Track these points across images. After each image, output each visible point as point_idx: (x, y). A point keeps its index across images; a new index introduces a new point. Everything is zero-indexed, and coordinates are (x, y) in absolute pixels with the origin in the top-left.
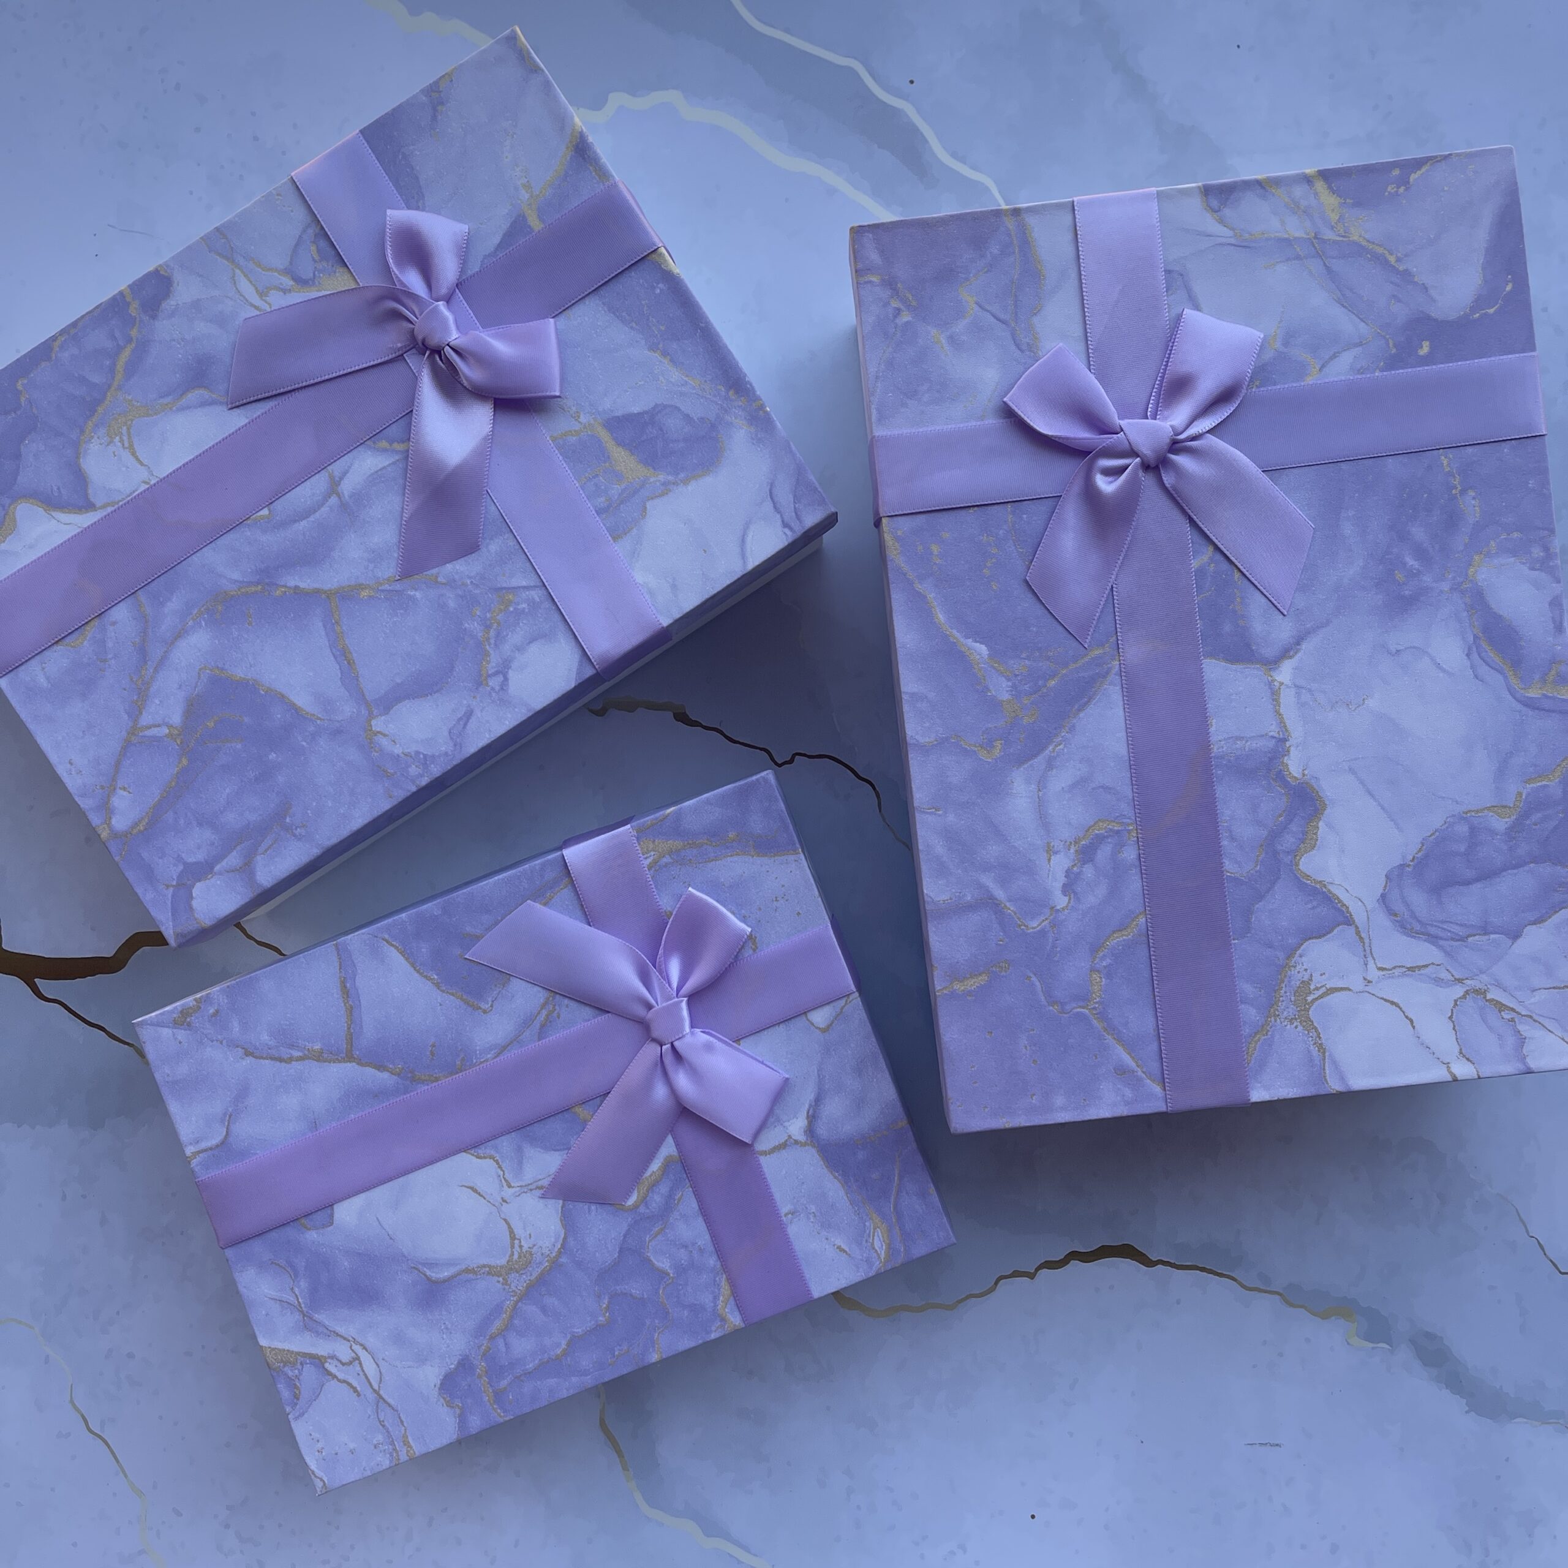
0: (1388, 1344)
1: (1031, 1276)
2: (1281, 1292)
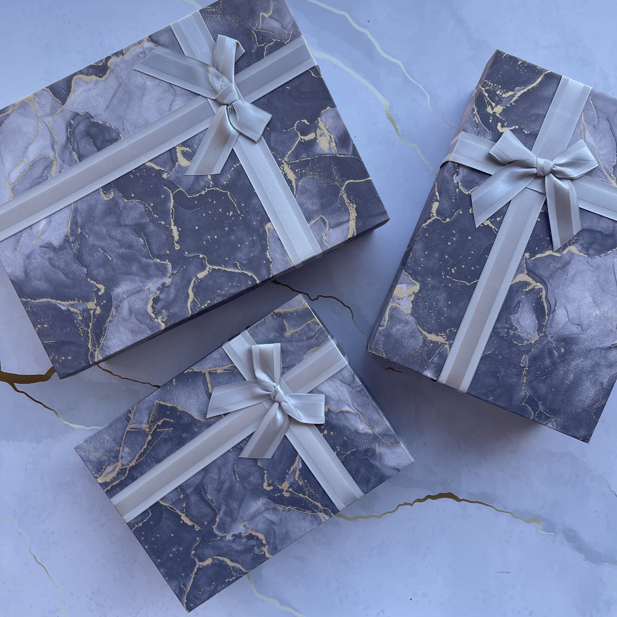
0: (554, 533)
1: (412, 505)
2: (511, 512)
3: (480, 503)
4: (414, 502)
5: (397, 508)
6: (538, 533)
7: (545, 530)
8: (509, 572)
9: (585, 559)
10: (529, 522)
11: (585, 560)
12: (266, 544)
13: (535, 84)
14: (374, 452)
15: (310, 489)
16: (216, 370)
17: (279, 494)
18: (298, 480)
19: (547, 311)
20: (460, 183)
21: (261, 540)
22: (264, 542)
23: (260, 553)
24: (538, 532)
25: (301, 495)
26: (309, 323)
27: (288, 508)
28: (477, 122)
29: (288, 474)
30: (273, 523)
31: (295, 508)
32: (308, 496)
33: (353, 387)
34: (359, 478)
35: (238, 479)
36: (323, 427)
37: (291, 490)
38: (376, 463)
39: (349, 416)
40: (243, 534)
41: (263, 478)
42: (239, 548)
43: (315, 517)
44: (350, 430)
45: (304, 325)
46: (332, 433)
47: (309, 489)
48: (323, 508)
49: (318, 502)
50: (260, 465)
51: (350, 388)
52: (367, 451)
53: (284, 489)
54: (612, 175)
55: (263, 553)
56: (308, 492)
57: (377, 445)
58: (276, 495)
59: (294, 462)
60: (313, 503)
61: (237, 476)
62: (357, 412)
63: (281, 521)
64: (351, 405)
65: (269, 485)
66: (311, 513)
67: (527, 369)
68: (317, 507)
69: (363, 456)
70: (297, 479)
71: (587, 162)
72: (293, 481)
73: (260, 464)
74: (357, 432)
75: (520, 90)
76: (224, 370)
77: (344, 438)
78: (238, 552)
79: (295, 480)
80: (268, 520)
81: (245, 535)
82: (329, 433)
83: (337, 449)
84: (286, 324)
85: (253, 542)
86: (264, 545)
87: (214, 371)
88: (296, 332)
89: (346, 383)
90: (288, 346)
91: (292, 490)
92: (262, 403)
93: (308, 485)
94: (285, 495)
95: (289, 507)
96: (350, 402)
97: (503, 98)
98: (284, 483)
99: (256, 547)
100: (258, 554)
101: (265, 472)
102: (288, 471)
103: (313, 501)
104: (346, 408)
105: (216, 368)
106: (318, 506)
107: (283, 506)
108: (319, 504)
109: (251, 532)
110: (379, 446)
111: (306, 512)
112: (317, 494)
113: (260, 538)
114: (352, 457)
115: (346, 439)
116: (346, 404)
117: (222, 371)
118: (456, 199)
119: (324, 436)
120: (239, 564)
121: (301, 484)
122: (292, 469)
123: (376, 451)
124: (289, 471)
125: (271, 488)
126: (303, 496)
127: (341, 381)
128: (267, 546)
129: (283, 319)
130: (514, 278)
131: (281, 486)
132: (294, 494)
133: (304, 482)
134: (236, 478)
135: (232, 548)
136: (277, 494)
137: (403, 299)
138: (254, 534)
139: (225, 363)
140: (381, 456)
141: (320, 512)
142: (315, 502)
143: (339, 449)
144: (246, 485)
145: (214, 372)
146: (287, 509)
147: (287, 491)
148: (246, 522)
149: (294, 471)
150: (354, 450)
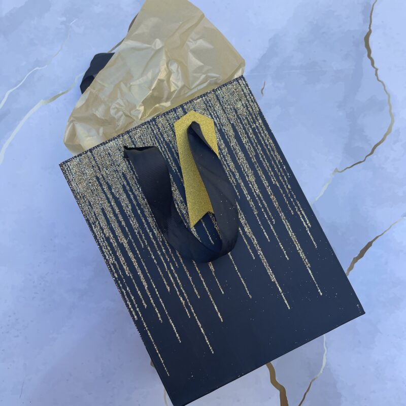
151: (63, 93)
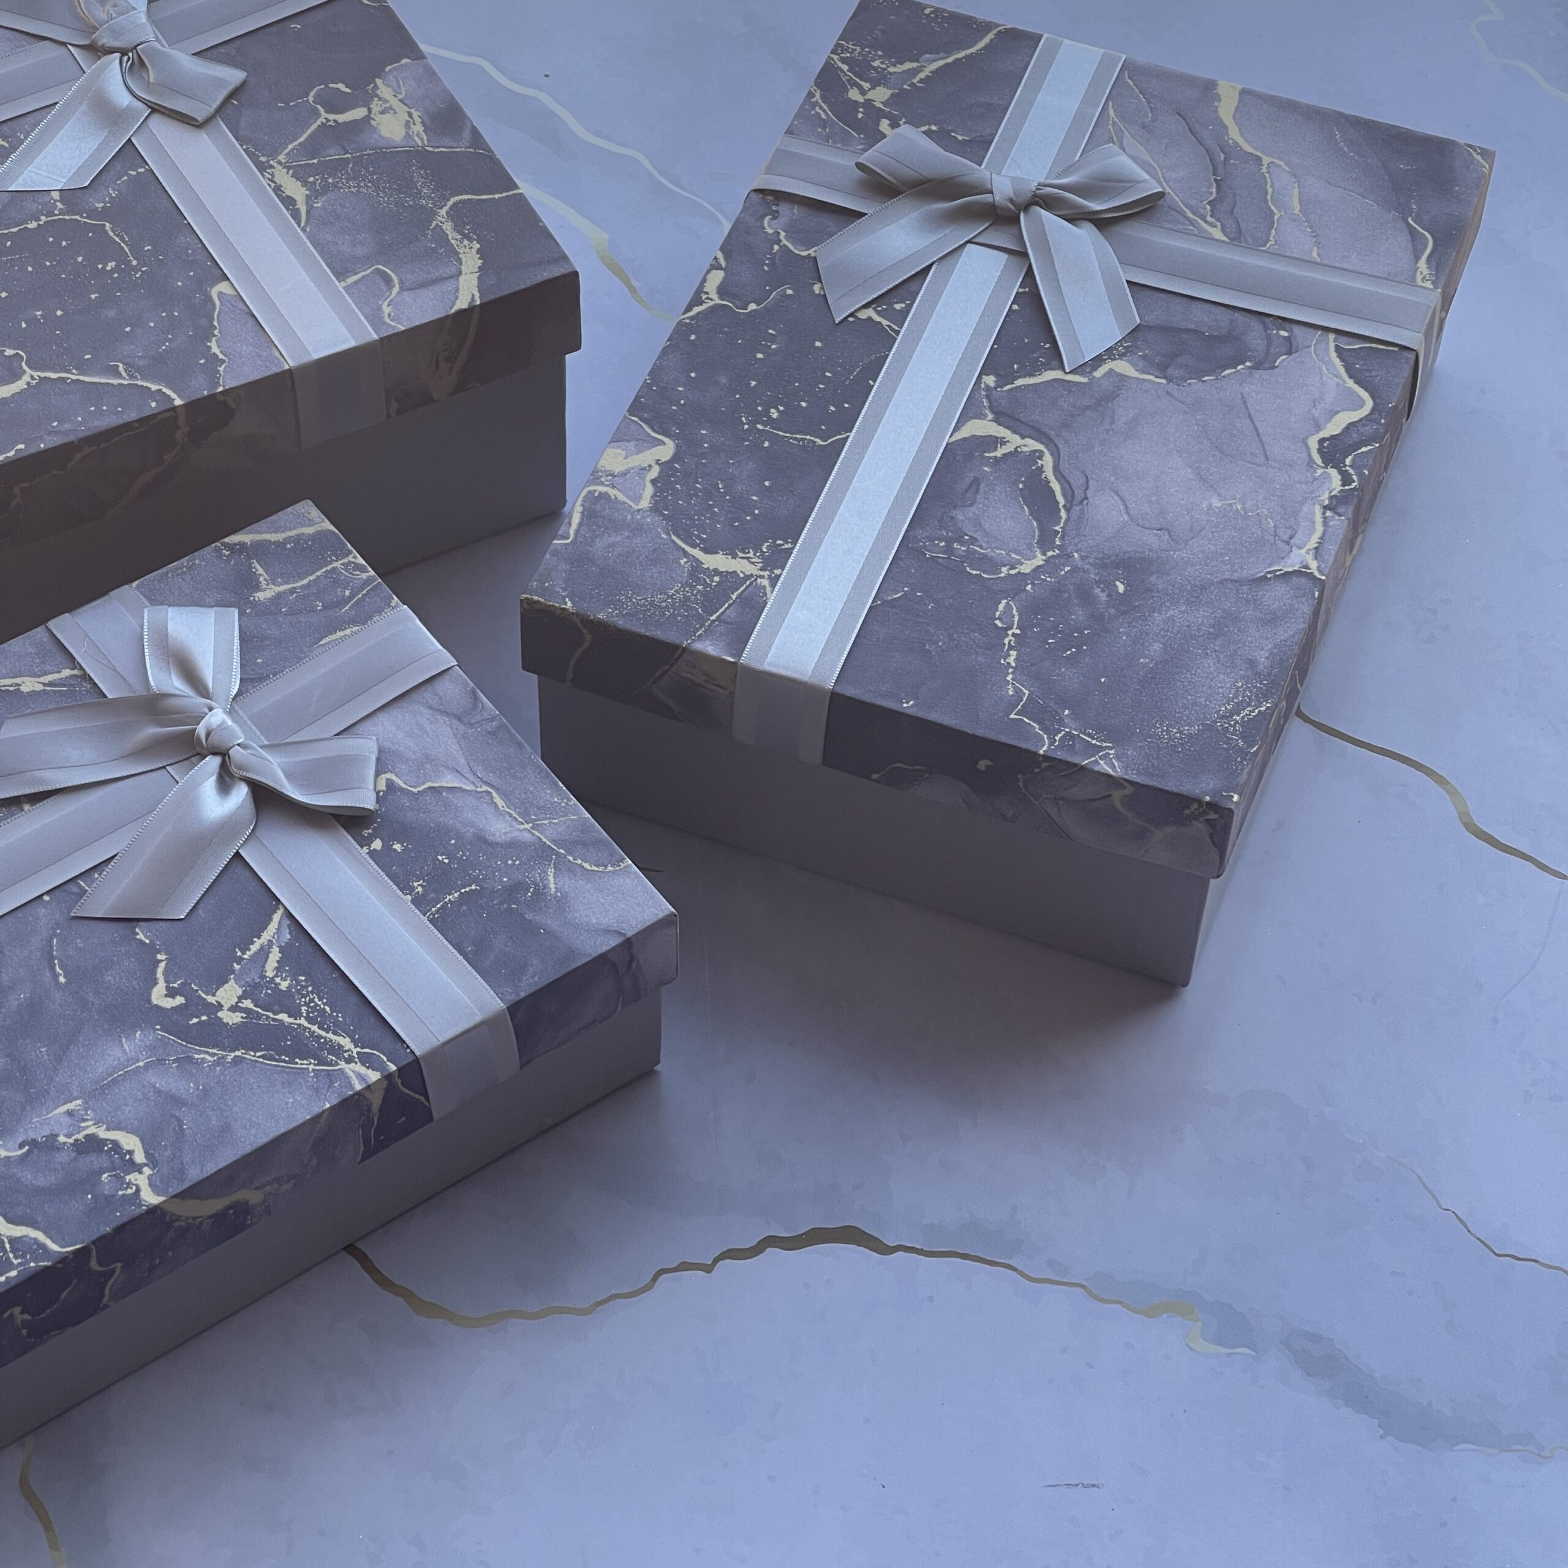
0: (1251, 1349)
1: (708, 1269)
2: (1084, 1283)
3: (965, 1256)
4: (716, 1261)
5: (655, 1279)
6: (1191, 1349)
7: (1218, 1340)
8: (1093, 1486)
9: (1381, 1432)
10: (1151, 1313)
11: (1381, 1437)
12: (145, 1165)
13: (973, 50)
14: (540, 892)
15: (316, 1000)
16: (17, 685)
17: (204, 1018)
18: (276, 976)
19: (1061, 501)
20: (783, 234)
21: (131, 1152)
22: (140, 1157)
23: (120, 1193)
24: (1190, 1345)
25: (283, 1017)
26: (334, 568)
27: (233, 1055)
28: (823, 116)
29: (239, 960)
30: (176, 1100)
31: (258, 1054)
32: (307, 1018)
33: (473, 721)
34: (488, 963)
35: (62, 979)
36: (370, 831)
37: (247, 1004)
38: (548, 920)
39: (456, 800)
40: (62, 1139)
41: (154, 972)
42: (42, 1181)
43: (329, 1075)
44: (459, 836)
45: (319, 573)
46: (397, 847)
47: (312, 1000)
48: (358, 1049)
49: (341, 1035)
50: (143, 938)
51: (462, 728)
52: (515, 889)
53: (222, 1002)
54: (1209, 219)
55: (130, 1191)
56: (309, 1007)
57: (551, 872)
58: (195, 1020)
59: (264, 926)
60: (322, 1037)
61: (58, 970)
62: (485, 788)
63: (205, 1094)
64: (466, 771)
65: (171, 993)
66: (315, 1065)
67: (1018, 632)
68: (338, 1050)
69: (502, 903)
70: (270, 974)
71: (1130, 185)
72: (258, 981)
73: (146, 937)
74: (482, 841)
75: (935, 60)
76: (44, 684)
77: (440, 858)
78: (38, 1191)
79: (263, 977)
80: (158, 1092)
81: (71, 1141)
82: (387, 846)
83: (413, 888)
84: (261, 571)
85: (93, 1161)
86: (138, 1169)
87: (11, 686)
88: (293, 591)
89: (446, 713)
90: (264, 626)
91: (251, 1006)
92: (164, 771)
93: (310, 989)
94: (225, 1021)
95: (238, 1053)
96: (462, 761)
97: (891, 74)
98: (226, 986)
99: (106, 1175)
100: (113, 1196)
101: (159, 957)
102: (239, 954)
103: (323, 1033)
104: (449, 781)
105: (18, 680)
106: (340, 1046)
107: (215, 1051)
108: (346, 1042)
109: (92, 1130)
110: (555, 873)
111: (297, 1063)
112: (338, 1012)
113: (126, 1147)
114: (465, 908)
115: (446, 861)
116: (448, 768)
117: (41, 687)
118: (772, 265)
119: (373, 854)
120: (37, 1228)
121: (284, 986)
122: (254, 948)
123: (545, 887)
124: (244, 953)
125: (180, 1000)
126: (291, 1020)
127: (431, 708)
128: (147, 1171)
129: (248, 558)
130: (956, 429)
131: (214, 995)
132: (259, 1016)
133: (297, 981)
134: (56, 976)
135: (18, 1181)
136: (197, 1017)
137: (628, 476)
138: (103, 1133)
139: (48, 668)
140: (562, 902)
141: (349, 1061)
142: (330, 1036)
143: (420, 889)
144: (90, 997)
145: (11, 689)
146: (229, 1059)
147: (234, 1009)
148: (79, 1102)
149: (264, 953)
150: (473, 887)
151: (633, 290)
